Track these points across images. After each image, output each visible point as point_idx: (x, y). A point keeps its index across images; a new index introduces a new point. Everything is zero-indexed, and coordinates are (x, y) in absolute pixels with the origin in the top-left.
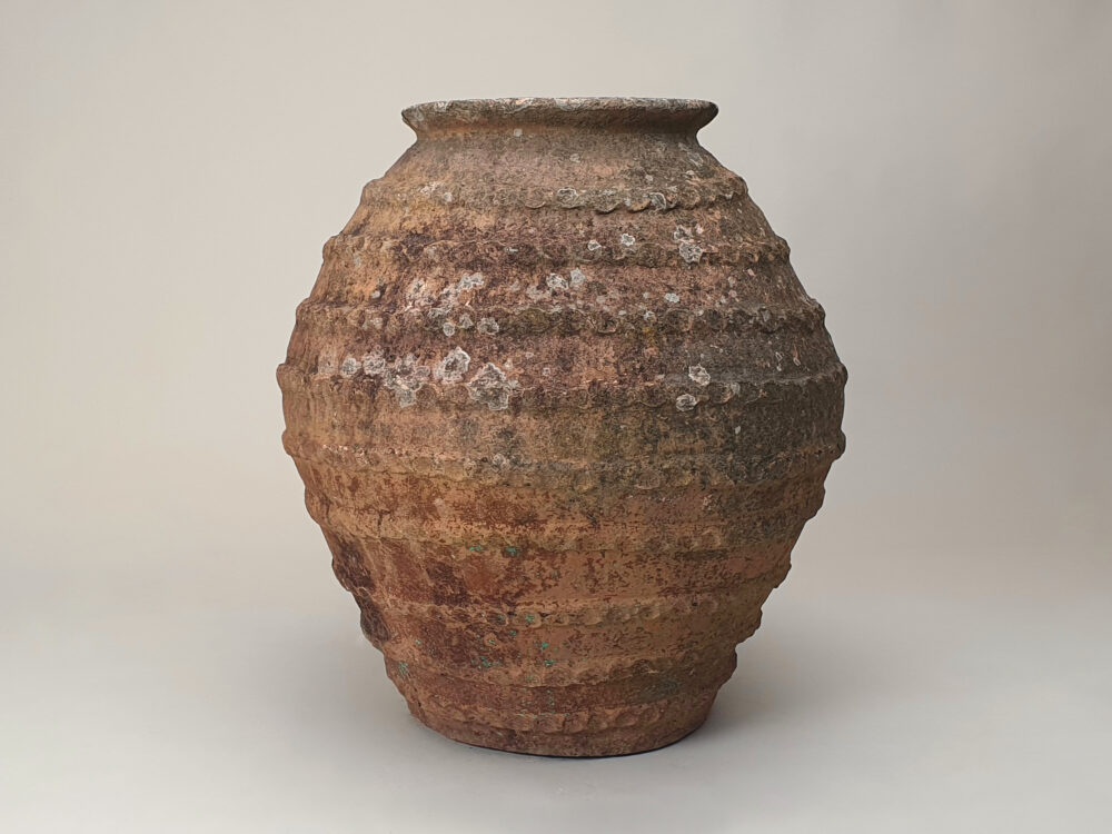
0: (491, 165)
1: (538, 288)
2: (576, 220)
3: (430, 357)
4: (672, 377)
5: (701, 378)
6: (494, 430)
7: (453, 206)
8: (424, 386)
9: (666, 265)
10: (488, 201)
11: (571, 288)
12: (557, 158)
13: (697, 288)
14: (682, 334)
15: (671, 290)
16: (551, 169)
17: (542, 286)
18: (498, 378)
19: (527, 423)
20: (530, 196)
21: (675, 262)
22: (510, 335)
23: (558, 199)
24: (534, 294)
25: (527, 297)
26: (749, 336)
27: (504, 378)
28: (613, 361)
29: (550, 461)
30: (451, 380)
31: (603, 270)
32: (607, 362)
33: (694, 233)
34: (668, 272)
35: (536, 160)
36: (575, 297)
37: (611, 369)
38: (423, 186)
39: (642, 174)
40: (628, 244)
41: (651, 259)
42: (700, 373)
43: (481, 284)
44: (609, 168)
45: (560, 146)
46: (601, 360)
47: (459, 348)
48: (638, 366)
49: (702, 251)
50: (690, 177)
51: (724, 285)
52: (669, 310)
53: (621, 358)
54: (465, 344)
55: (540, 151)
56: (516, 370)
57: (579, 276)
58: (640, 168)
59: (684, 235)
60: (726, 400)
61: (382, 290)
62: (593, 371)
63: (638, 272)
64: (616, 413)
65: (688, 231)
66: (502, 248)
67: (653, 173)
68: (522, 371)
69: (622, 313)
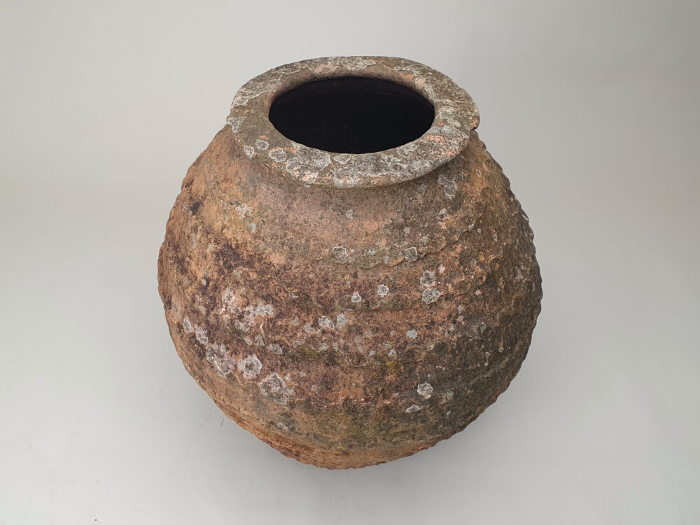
0: (286, 207)
1: (312, 326)
2: (345, 271)
3: (236, 354)
4: (405, 393)
5: (425, 391)
6: (277, 411)
7: (255, 237)
8: (231, 373)
9: (411, 308)
10: (280, 245)
11: (336, 329)
12: (335, 213)
13: (433, 323)
14: (416, 363)
15: (412, 327)
16: (330, 223)
17: (315, 325)
18: (281, 385)
19: (299, 414)
20: (312, 247)
21: (418, 306)
22: (290, 357)
23: (333, 256)
24: (308, 329)
25: (303, 331)
26: (468, 349)
27: (284, 386)
28: (362, 385)
29: (315, 434)
30: (249, 375)
31: (361, 315)
32: (357, 386)
33: (437, 274)
34: (412, 312)
35: (320, 213)
36: (338, 336)
37: (360, 391)
38: (238, 204)
39: (401, 227)
40: (382, 295)
41: (399, 305)
42: (426, 388)
43: (272, 314)
44: (376, 223)
45: (339, 202)
46: (354, 384)
47: (254, 355)
48: (380, 389)
49: (440, 294)
50: (442, 216)
51: (454, 315)
52: (408, 348)
53: (369, 383)
54: (259, 354)
55: (323, 205)
56: (293, 383)
57: (343, 319)
58: (401, 220)
59: (429, 279)
60: (442, 403)
61: (208, 281)
62: (347, 391)
63: (388, 316)
64: (361, 418)
65: (432, 274)
66: (287, 292)
67: (412, 225)
68: (297, 385)
69: (372, 353)
